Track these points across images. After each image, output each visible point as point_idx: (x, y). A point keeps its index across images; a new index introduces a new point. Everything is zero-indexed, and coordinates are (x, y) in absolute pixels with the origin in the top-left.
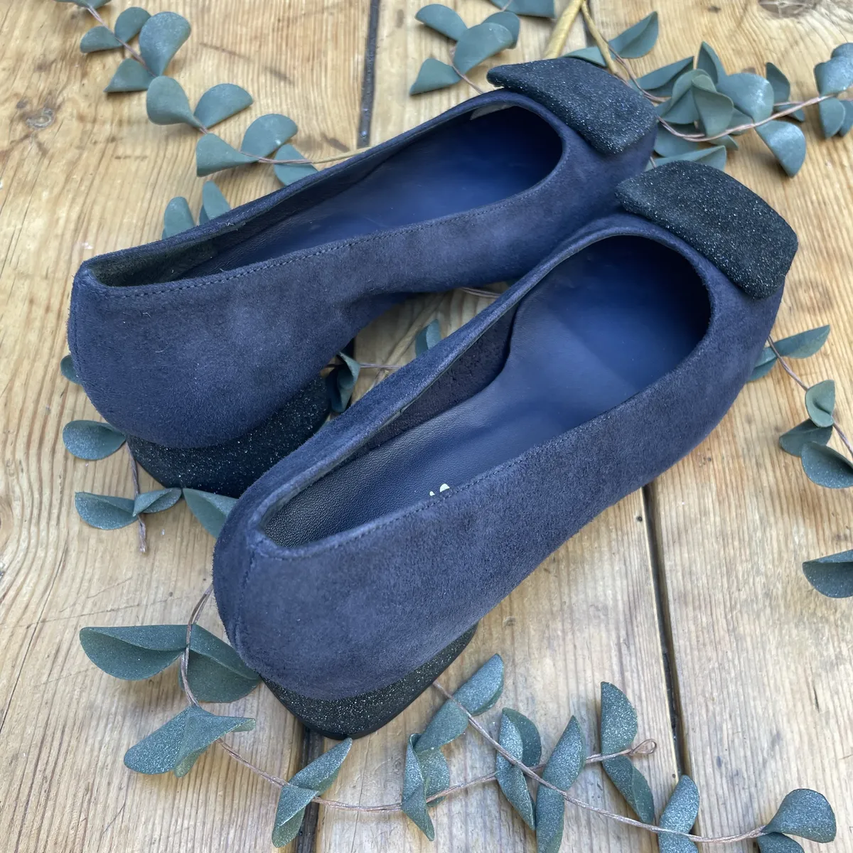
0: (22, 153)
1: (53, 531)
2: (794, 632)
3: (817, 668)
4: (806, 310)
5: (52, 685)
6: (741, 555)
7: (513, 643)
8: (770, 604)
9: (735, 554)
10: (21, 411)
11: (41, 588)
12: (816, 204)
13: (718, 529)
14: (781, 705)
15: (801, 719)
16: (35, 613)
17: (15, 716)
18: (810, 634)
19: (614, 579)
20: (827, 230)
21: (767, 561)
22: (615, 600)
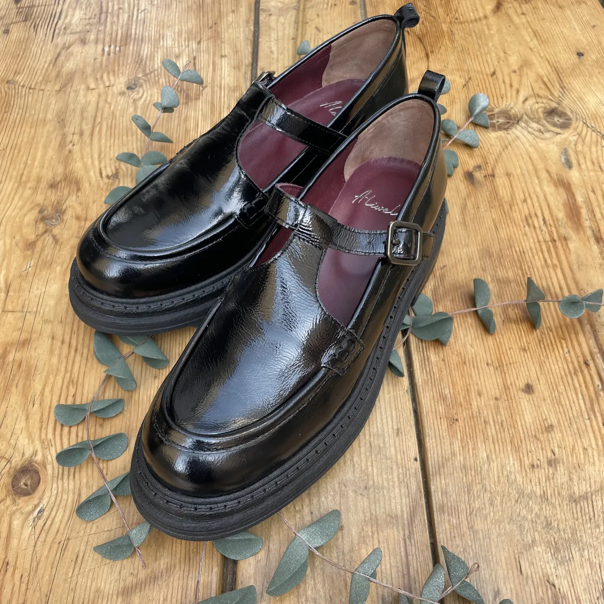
0: (43, 243)
1: (71, 482)
2: (508, 527)
3: (521, 549)
4: (513, 321)
5: (75, 578)
6: (475, 480)
7: (343, 541)
8: (493, 509)
9: (472, 480)
10: (50, 407)
11: (66, 518)
12: (519, 253)
13: (462, 464)
14: (500, 573)
15: (511, 581)
16: (63, 533)
17: (54, 598)
18: (517, 527)
19: (401, 499)
20: (525, 269)
21: (491, 483)
22: (402, 511)
